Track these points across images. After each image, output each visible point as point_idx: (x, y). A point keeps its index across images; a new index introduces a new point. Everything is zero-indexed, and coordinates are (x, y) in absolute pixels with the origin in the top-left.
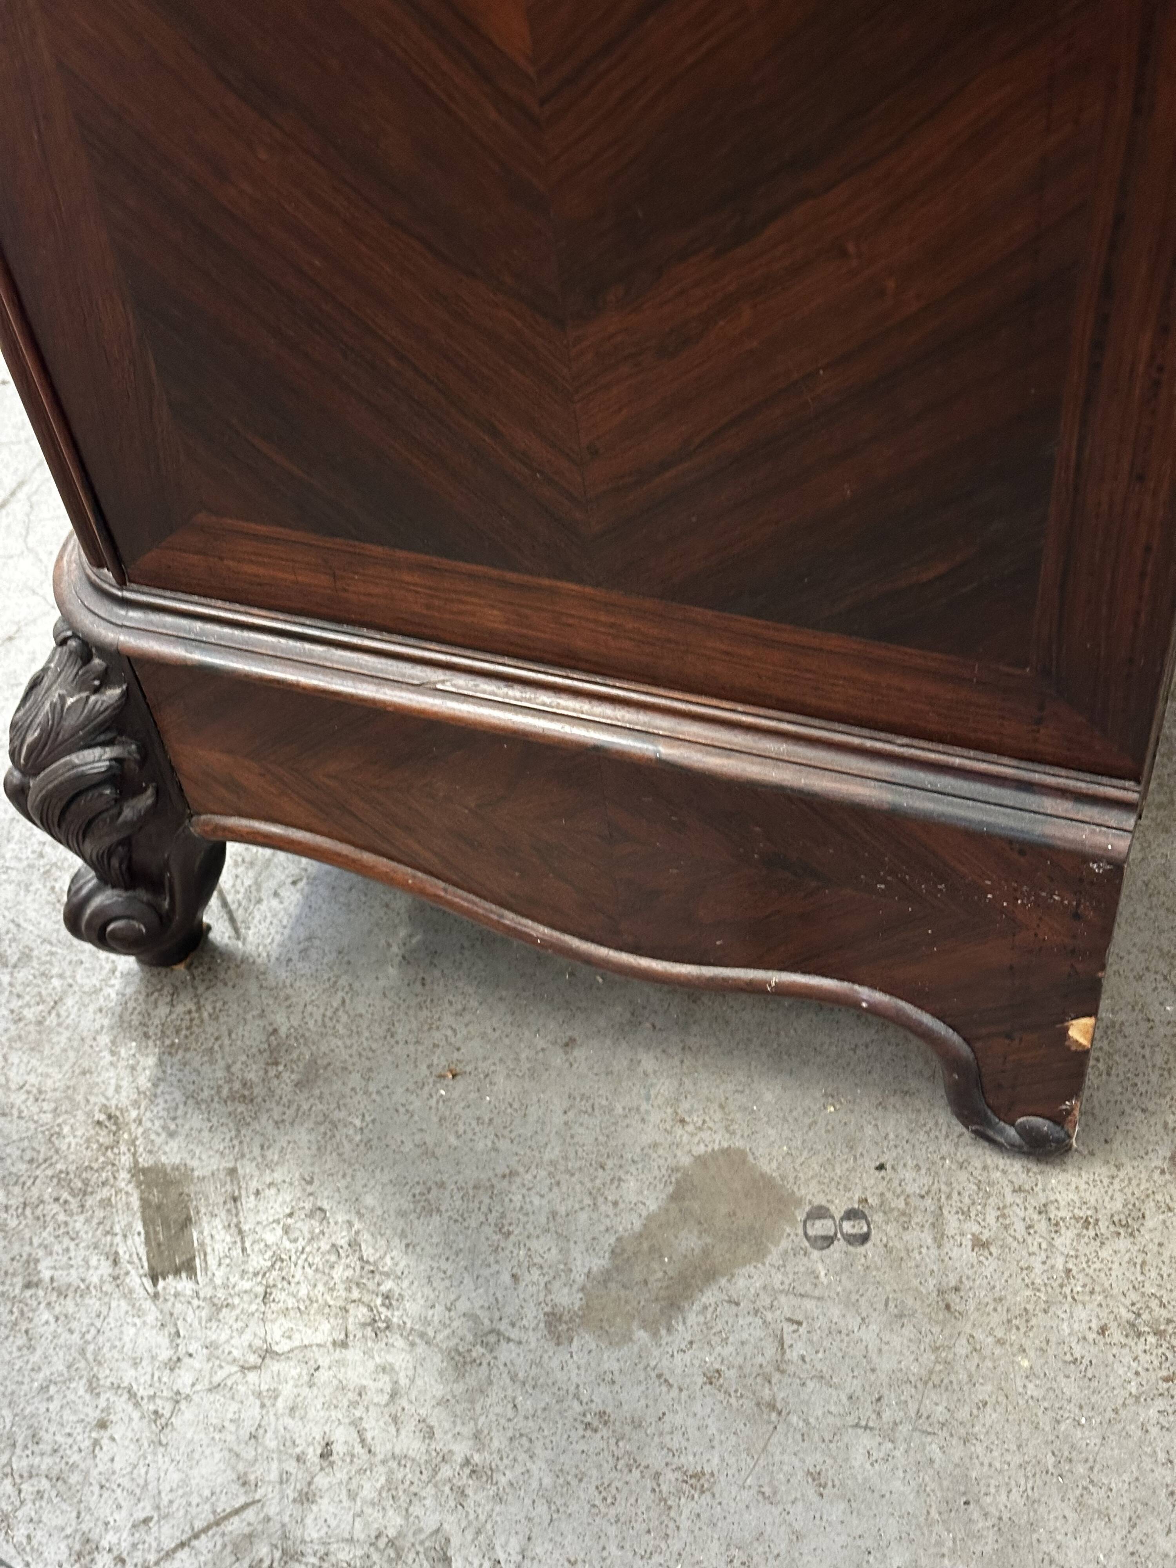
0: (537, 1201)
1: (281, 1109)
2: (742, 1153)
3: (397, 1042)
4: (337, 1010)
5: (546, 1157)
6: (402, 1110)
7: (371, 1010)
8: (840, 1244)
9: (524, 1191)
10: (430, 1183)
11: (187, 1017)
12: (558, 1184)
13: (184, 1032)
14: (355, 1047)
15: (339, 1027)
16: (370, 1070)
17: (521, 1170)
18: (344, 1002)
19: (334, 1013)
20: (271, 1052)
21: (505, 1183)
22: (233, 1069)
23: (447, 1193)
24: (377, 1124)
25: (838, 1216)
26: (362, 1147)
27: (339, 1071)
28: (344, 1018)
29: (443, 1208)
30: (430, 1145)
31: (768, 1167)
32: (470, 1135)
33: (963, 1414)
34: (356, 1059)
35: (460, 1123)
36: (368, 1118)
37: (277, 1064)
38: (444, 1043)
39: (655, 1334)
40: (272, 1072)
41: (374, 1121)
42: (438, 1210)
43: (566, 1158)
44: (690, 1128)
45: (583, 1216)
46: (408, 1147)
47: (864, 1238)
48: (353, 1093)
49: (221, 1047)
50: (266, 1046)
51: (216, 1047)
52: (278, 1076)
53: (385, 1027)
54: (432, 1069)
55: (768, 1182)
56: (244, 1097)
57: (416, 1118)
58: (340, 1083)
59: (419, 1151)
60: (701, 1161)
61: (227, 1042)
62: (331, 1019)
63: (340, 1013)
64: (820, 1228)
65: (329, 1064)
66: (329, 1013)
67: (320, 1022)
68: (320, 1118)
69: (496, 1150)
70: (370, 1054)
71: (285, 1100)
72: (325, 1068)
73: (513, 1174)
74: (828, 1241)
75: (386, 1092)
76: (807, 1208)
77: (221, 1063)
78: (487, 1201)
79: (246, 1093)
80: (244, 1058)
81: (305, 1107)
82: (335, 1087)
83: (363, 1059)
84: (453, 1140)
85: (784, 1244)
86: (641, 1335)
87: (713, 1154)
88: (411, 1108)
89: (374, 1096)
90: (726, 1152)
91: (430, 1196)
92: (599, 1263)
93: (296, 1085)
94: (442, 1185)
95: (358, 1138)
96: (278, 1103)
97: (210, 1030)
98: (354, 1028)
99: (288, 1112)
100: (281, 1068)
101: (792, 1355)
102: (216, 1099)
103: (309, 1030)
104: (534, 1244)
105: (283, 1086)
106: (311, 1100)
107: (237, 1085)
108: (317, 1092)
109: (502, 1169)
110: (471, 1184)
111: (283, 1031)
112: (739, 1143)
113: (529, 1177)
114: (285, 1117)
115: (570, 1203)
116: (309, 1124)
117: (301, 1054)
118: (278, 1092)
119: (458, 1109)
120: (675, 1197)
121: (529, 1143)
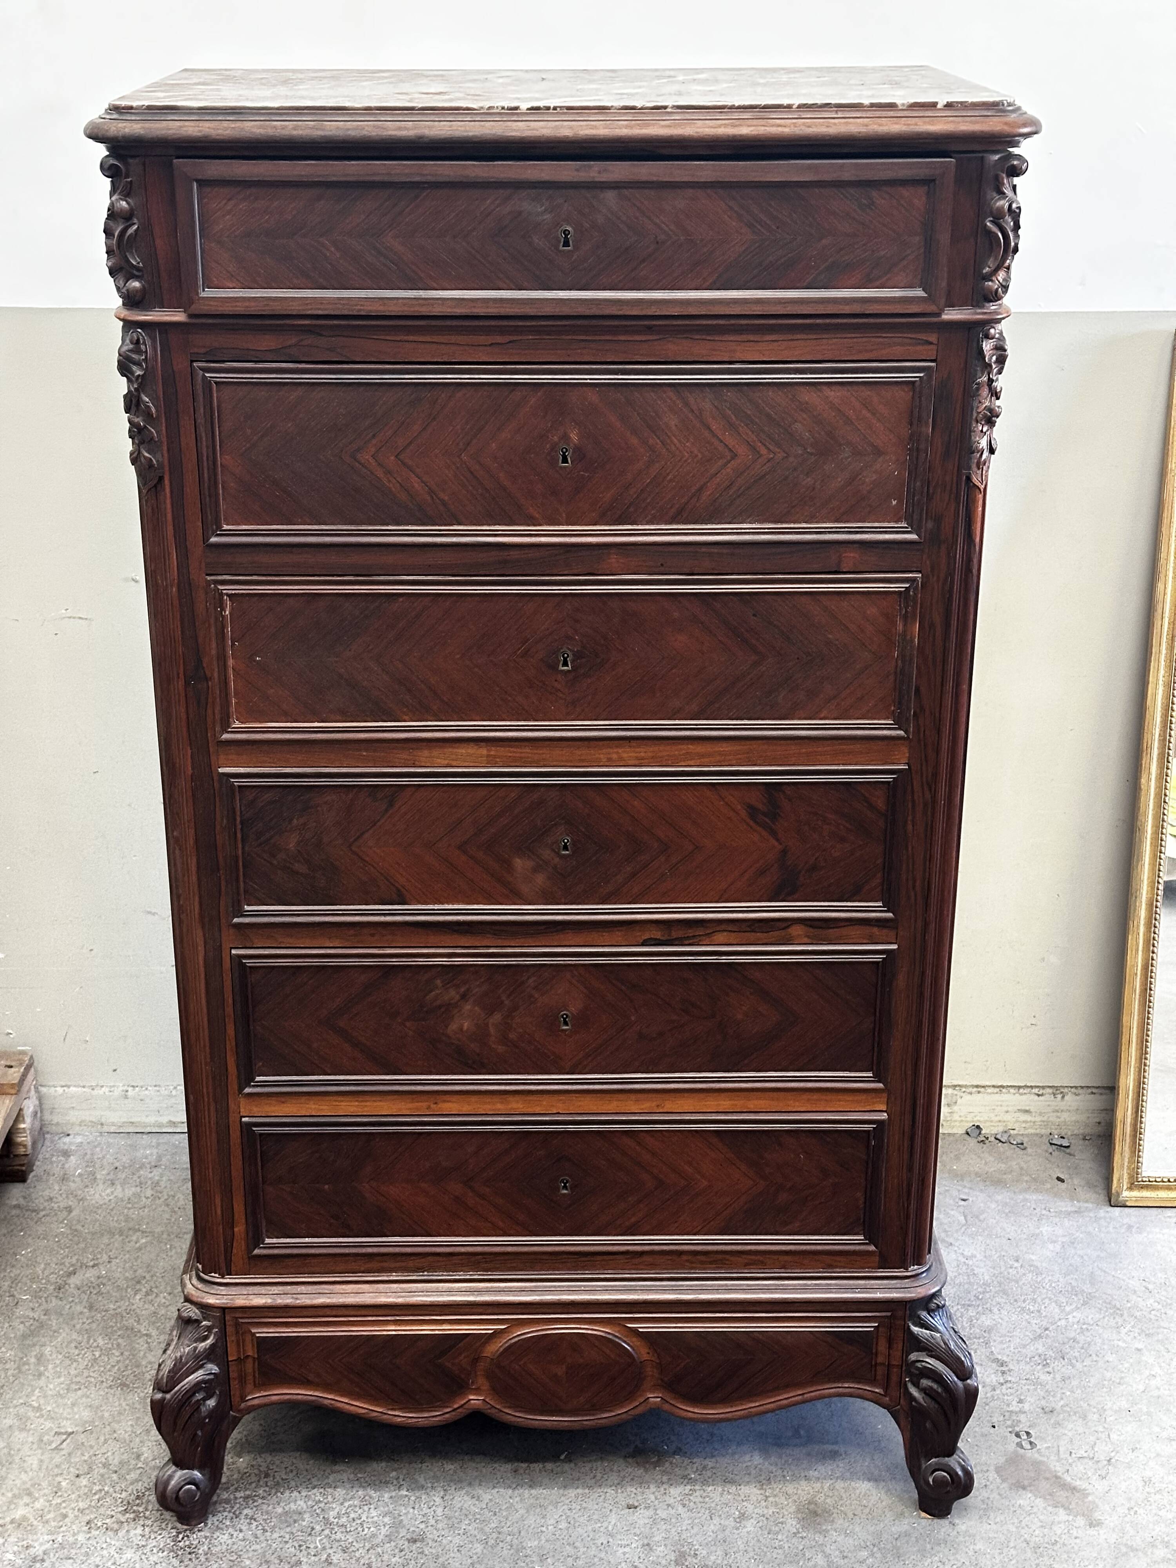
2: (996, 1468)
5: (1014, 1529)
8: (1032, 1440)
17: (1022, 1539)
25: (1019, 1440)
31: (1002, 1460)
33: (1095, 1410)
39: (1089, 1494)
44: (988, 1483)
45: (1041, 1517)
47: (1028, 1433)
60: (1004, 1481)
64: (1026, 1445)
69: (1015, 1547)
73: (1025, 1540)
74: (1031, 1443)
76: (1018, 1449)
84: (1014, 1562)
85: (1036, 1455)
86: (1090, 1498)
87: (1000, 1476)
90: (997, 1473)
92: (1061, 1511)
101: (1085, 1455)
104: (1059, 1532)
109: (1025, 1545)
112: (992, 1468)
119: (997, 1561)
120: (1024, 1488)
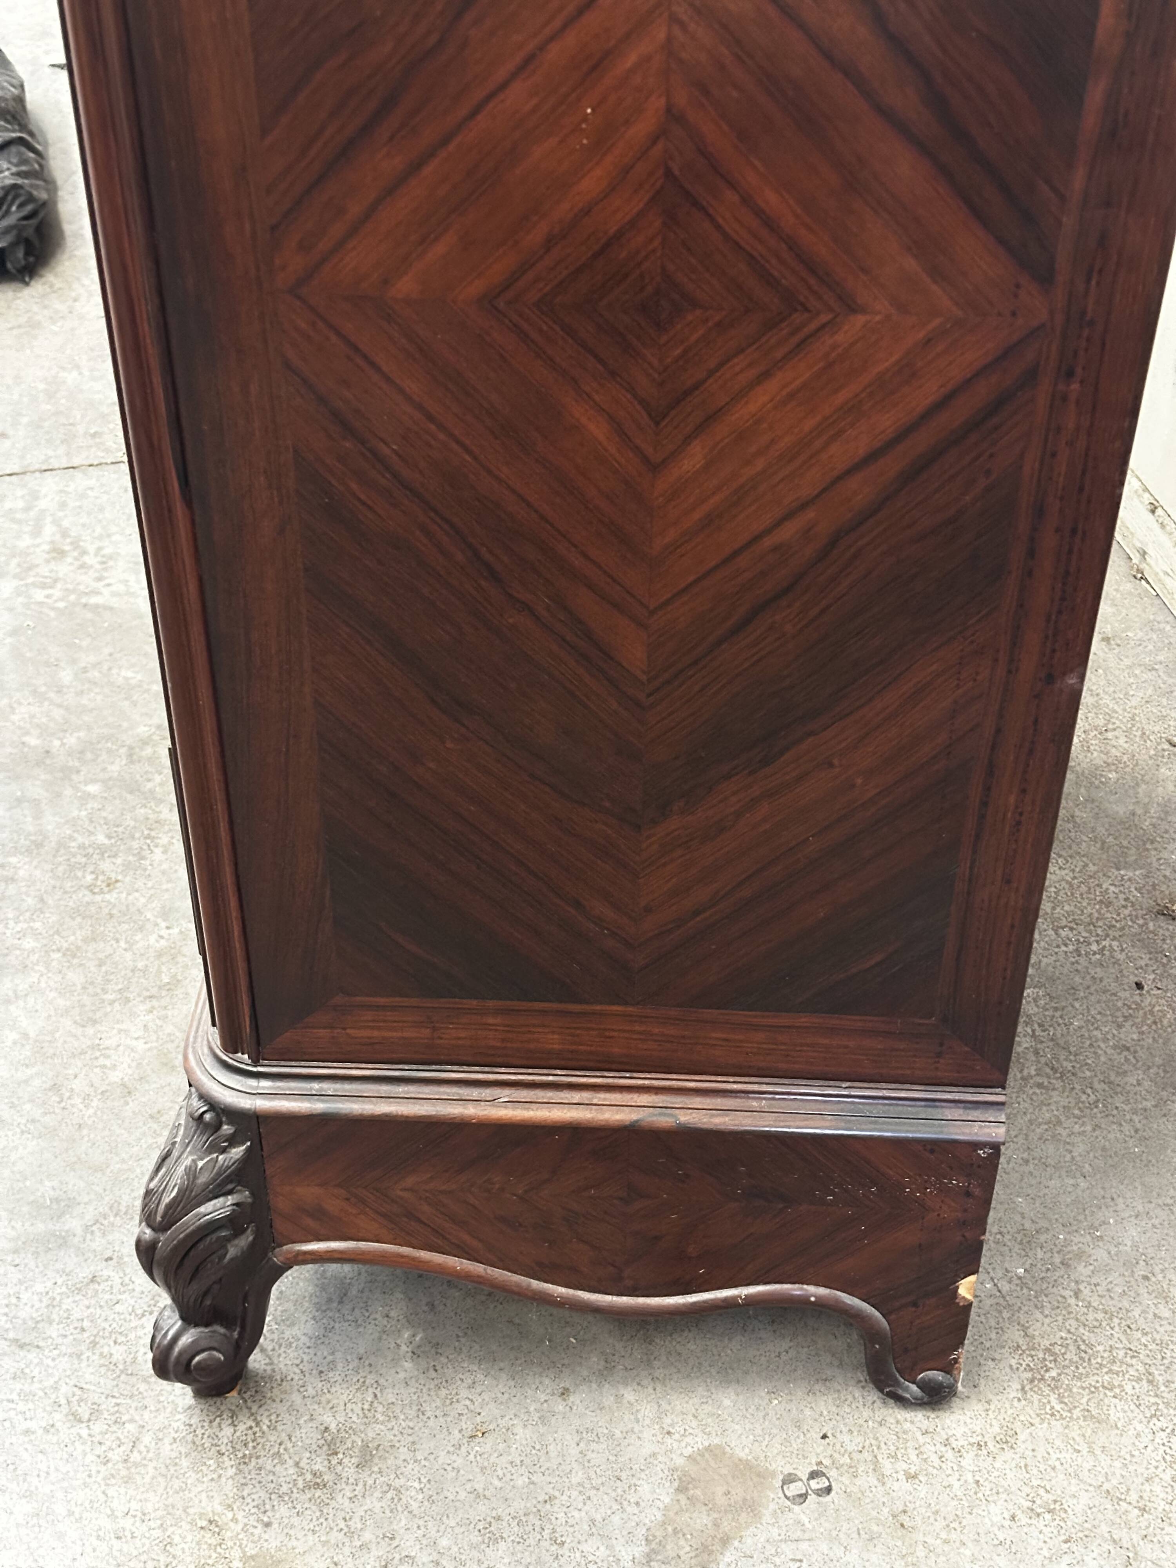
0: (576, 1514)
1: (350, 1487)
2: (718, 1446)
3: (429, 1418)
4: (372, 1402)
5: (575, 1482)
6: (449, 1468)
7: (399, 1397)
8: (811, 1498)
9: (565, 1509)
10: (489, 1519)
11: (250, 1432)
12: (589, 1498)
13: (251, 1445)
14: (396, 1428)
15: (378, 1416)
16: (413, 1443)
17: (557, 1494)
18: (376, 1396)
19: (371, 1405)
20: (329, 1446)
21: (548, 1506)
22: (302, 1465)
23: (505, 1523)
24: (432, 1483)
25: (805, 1478)
26: (426, 1503)
27: (388, 1449)
28: (380, 1409)
29: (504, 1535)
30: (481, 1491)
31: (743, 1454)
32: (509, 1477)
34: (399, 1437)
35: (498, 1469)
36: (424, 1480)
37: (336, 1454)
38: (466, 1411)
40: (334, 1461)
41: (429, 1481)
42: (502, 1538)
43: (589, 1479)
44: (677, 1436)
45: (615, 1520)
46: (463, 1495)
47: (828, 1490)
48: (406, 1464)
49: (285, 1449)
50: (322, 1442)
51: (282, 1451)
52: (340, 1463)
53: (415, 1408)
54: (464, 1432)
55: (748, 1465)
56: (318, 1484)
57: (462, 1472)
58: (392, 1457)
59: (473, 1496)
60: (690, 1459)
61: (290, 1445)
62: (369, 1410)
63: (375, 1404)
64: (794, 1489)
65: (379, 1445)
66: (366, 1407)
67: (361, 1415)
68: (385, 1488)
69: (533, 1483)
70: (410, 1431)
71: (351, 1480)
72: (377, 1449)
73: (552, 1498)
75: (431, 1457)
76: (781, 1477)
77: (290, 1462)
78: (538, 1523)
79: (318, 1480)
80: (308, 1455)
81: (370, 1482)
82: (389, 1462)
83: (405, 1436)
85: (771, 1505)
87: (700, 1453)
88: (455, 1465)
89: (423, 1462)
90: (708, 1448)
91: (492, 1529)
92: (639, 1549)
93: (357, 1467)
94: (498, 1518)
95: (420, 1497)
96: (347, 1484)
97: (272, 1438)
98: (390, 1414)
99: (357, 1488)
100: (340, 1456)
102: (295, 1491)
103: (354, 1422)
104: (586, 1547)
105: (346, 1469)
106: (373, 1475)
107: (309, 1477)
108: (376, 1469)
109: (542, 1498)
110: (521, 1513)
111: (333, 1427)
112: (717, 1440)
113: (565, 1497)
114: (356, 1493)
115: (602, 1510)
116: (378, 1494)
117: (353, 1442)
118: (344, 1475)
120: (682, 1490)
121: (557, 1473)
